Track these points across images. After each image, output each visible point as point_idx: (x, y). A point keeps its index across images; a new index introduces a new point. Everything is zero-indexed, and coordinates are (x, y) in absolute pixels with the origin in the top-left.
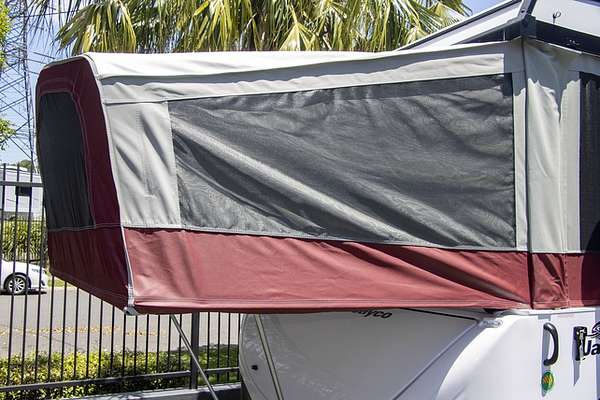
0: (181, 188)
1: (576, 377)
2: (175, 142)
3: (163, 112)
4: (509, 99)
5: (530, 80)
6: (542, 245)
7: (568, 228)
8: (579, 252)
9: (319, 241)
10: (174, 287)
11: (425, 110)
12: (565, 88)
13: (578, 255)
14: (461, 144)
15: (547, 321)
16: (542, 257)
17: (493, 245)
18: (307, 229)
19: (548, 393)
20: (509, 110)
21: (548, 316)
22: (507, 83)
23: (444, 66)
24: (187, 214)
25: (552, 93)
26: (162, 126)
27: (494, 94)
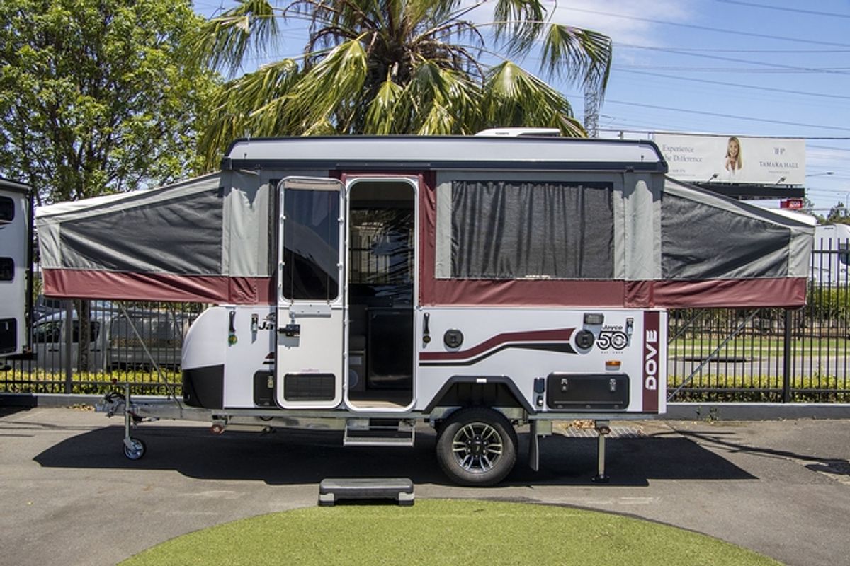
0: (62, 254)
1: (254, 339)
2: (61, 238)
3: (58, 227)
4: (220, 200)
5: (233, 189)
6: (233, 273)
7: (258, 263)
8: (267, 276)
9: (117, 272)
10: (57, 289)
11: (174, 211)
12: (258, 189)
13: (267, 278)
14: (194, 224)
15: (232, 310)
16: (234, 278)
17: (207, 273)
18: (112, 268)
19: (233, 346)
20: (220, 206)
21: (234, 308)
22: (221, 192)
23: (183, 190)
24: (64, 262)
25: (245, 195)
26: (56, 232)
27: (213, 198)
